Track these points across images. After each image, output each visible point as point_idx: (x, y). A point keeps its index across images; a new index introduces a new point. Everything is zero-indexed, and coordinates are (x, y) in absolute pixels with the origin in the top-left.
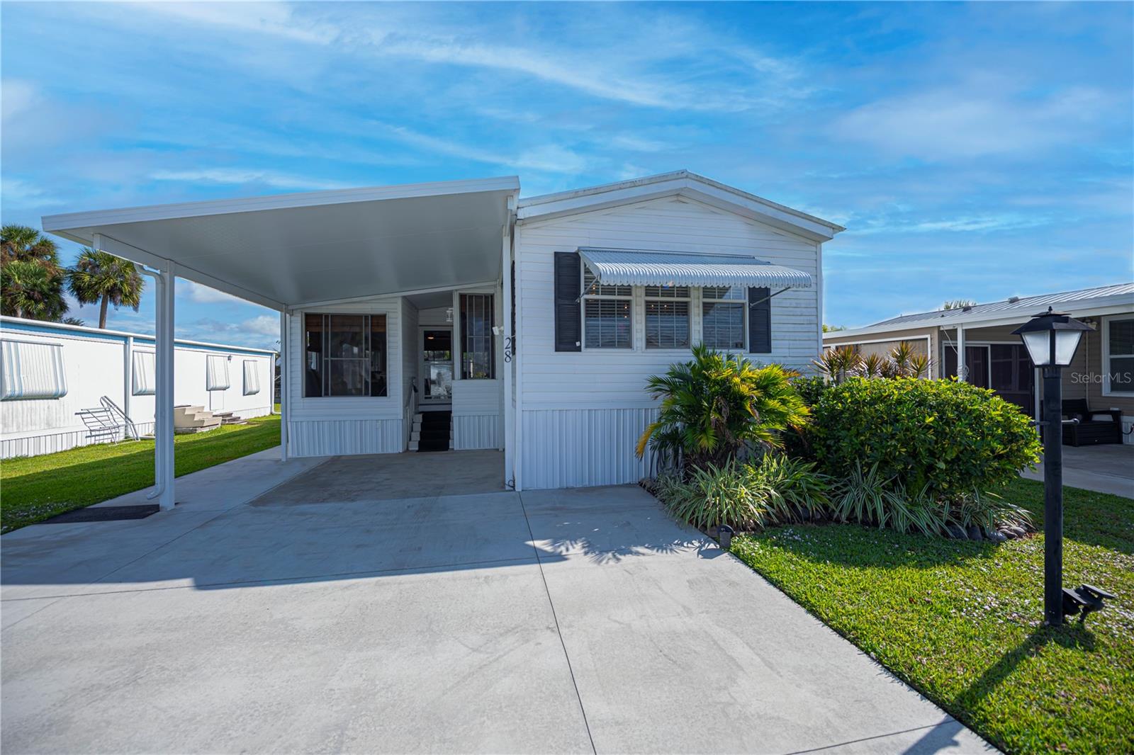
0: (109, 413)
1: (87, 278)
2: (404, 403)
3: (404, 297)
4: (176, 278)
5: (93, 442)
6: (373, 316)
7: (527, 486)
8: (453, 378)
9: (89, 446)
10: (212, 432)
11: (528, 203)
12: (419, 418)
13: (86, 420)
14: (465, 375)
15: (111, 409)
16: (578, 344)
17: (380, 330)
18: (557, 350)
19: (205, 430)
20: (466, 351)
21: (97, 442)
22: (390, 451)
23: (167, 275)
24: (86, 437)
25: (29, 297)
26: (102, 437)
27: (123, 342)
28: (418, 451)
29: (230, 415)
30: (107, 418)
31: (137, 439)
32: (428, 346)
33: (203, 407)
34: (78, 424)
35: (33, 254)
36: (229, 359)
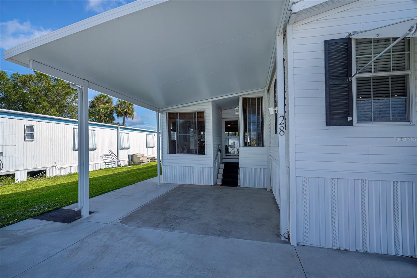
0: (112, 156)
1: (119, 109)
2: (213, 159)
3: (213, 102)
5: (106, 167)
6: (198, 113)
7: (302, 240)
8: (240, 146)
9: (104, 169)
10: (146, 165)
12: (222, 166)
13: (104, 159)
14: (246, 144)
15: (113, 155)
16: (349, 118)
17: (201, 120)
18: (328, 125)
19: (144, 164)
20: (246, 132)
21: (108, 167)
22: (207, 184)
23: (83, 88)
24: (104, 165)
25: (105, 116)
26: (109, 165)
27: (116, 129)
28: (221, 185)
29: (154, 158)
30: (111, 158)
31: (121, 167)
32: (227, 129)
33: (144, 155)
34: (101, 160)
35: (107, 102)
36: (154, 136)
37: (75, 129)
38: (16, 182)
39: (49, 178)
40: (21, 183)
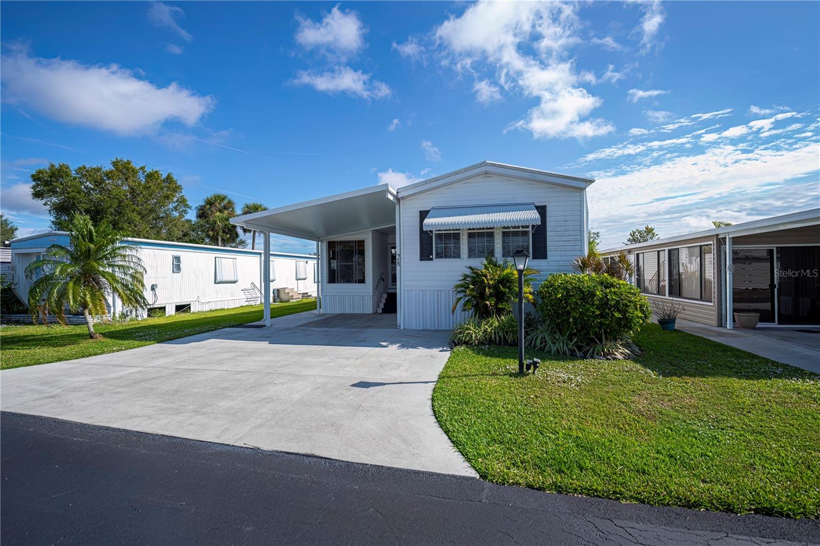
0: (254, 291)
2: (373, 287)
3: (372, 231)
4: (271, 233)
5: (248, 304)
6: (358, 241)
7: (406, 327)
9: (246, 306)
10: (297, 302)
11: (402, 190)
12: (385, 296)
13: (245, 294)
15: (255, 289)
16: (431, 257)
17: (361, 248)
18: (421, 260)
19: (294, 301)
21: (250, 304)
22: (365, 312)
23: (267, 233)
24: (245, 301)
25: (224, 232)
26: (251, 302)
27: (259, 256)
28: (382, 313)
29: (307, 293)
30: (253, 293)
33: (293, 289)
34: (242, 296)
35: (225, 208)
36: (307, 263)
37: (217, 258)
38: (167, 315)
39: (194, 313)
40: (170, 316)
